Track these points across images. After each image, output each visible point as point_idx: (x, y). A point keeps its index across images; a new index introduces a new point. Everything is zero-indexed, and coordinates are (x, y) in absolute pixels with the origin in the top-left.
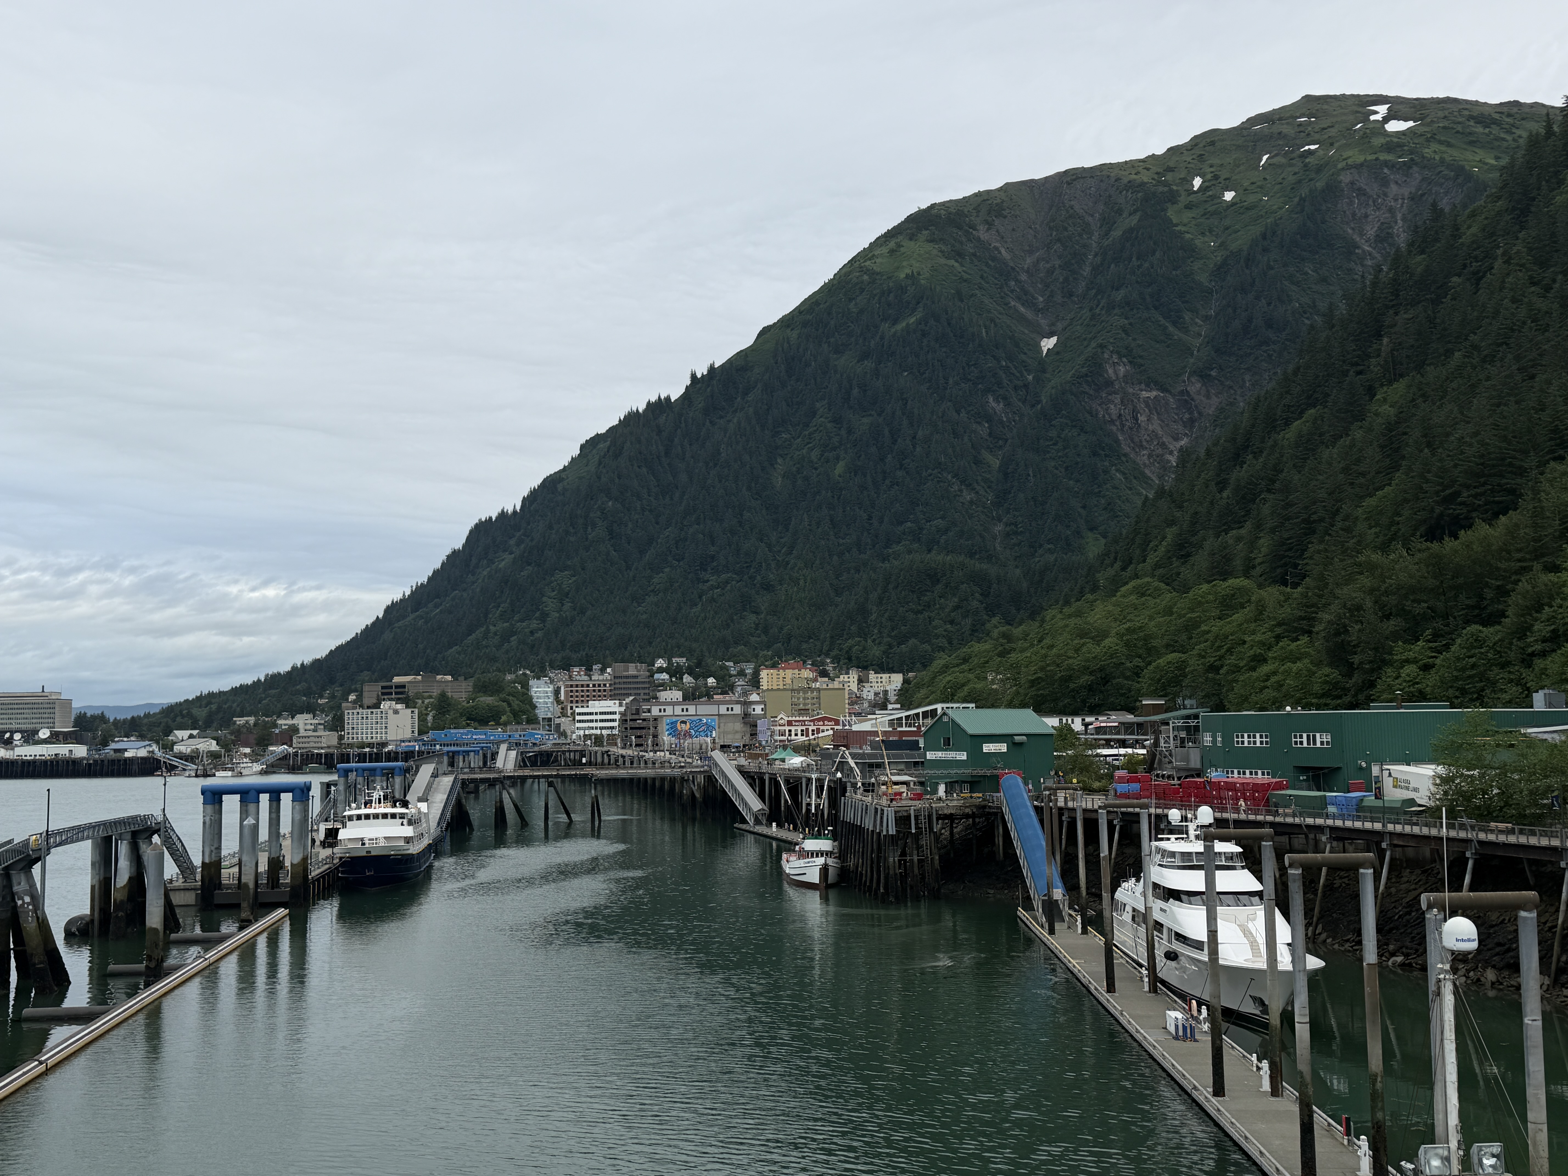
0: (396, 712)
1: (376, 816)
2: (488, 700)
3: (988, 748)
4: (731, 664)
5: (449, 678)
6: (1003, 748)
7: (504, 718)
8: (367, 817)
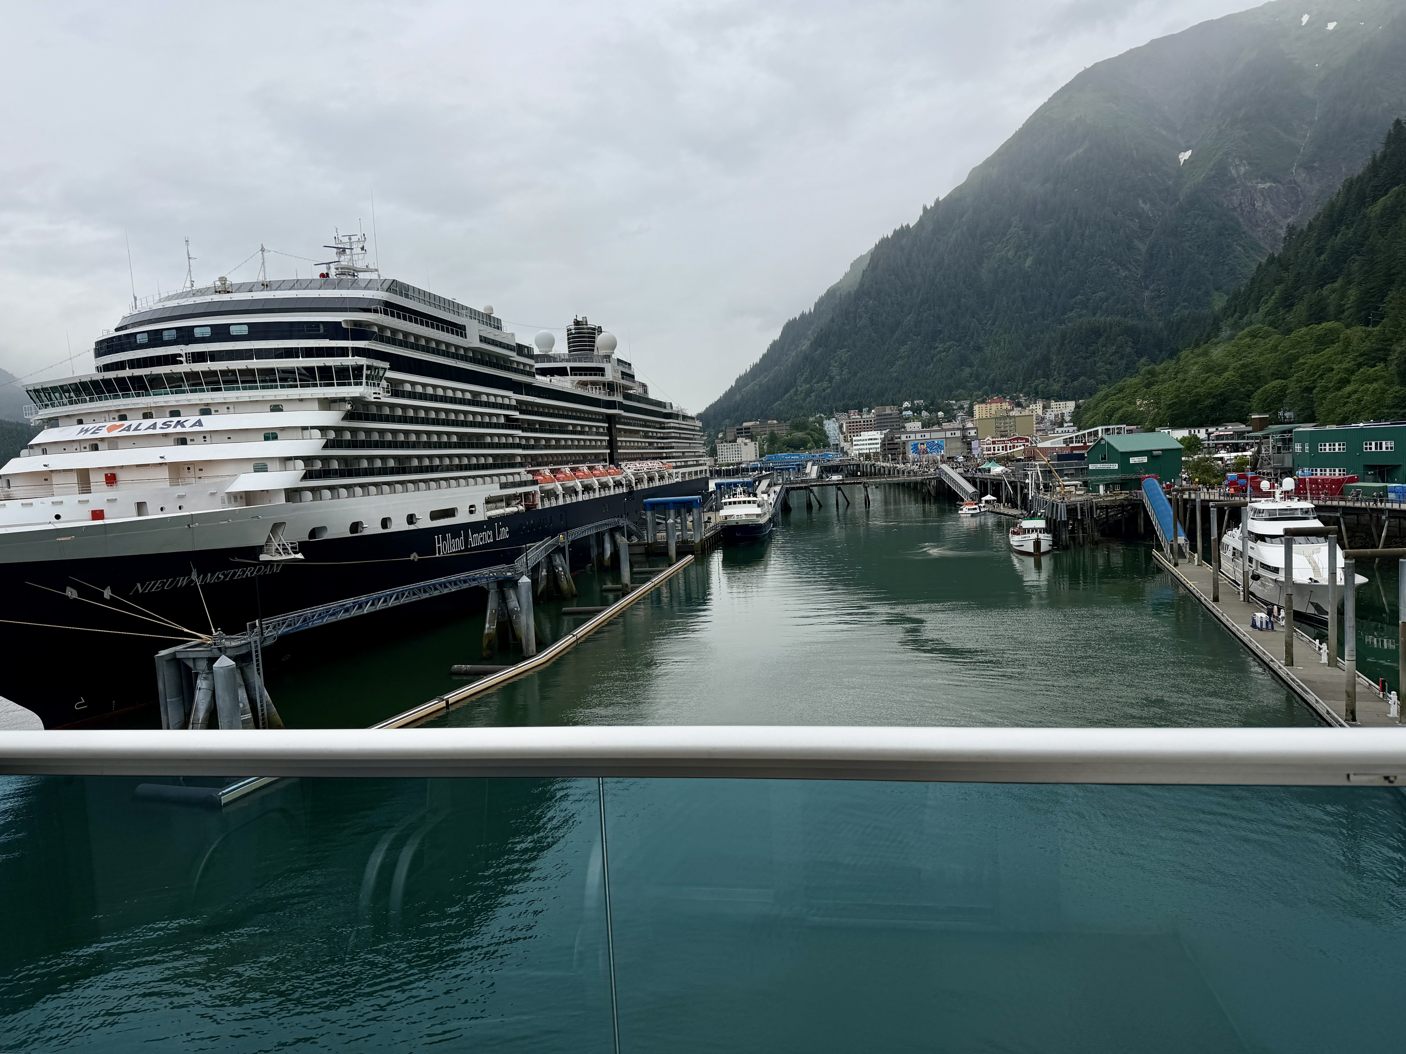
0: (746, 444)
1: (740, 502)
2: (800, 434)
3: (1133, 460)
4: (954, 402)
5: (775, 422)
6: (1145, 459)
7: (809, 445)
8: (735, 503)
